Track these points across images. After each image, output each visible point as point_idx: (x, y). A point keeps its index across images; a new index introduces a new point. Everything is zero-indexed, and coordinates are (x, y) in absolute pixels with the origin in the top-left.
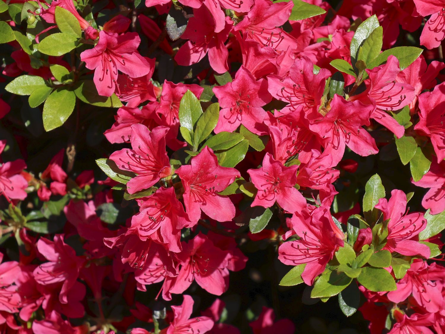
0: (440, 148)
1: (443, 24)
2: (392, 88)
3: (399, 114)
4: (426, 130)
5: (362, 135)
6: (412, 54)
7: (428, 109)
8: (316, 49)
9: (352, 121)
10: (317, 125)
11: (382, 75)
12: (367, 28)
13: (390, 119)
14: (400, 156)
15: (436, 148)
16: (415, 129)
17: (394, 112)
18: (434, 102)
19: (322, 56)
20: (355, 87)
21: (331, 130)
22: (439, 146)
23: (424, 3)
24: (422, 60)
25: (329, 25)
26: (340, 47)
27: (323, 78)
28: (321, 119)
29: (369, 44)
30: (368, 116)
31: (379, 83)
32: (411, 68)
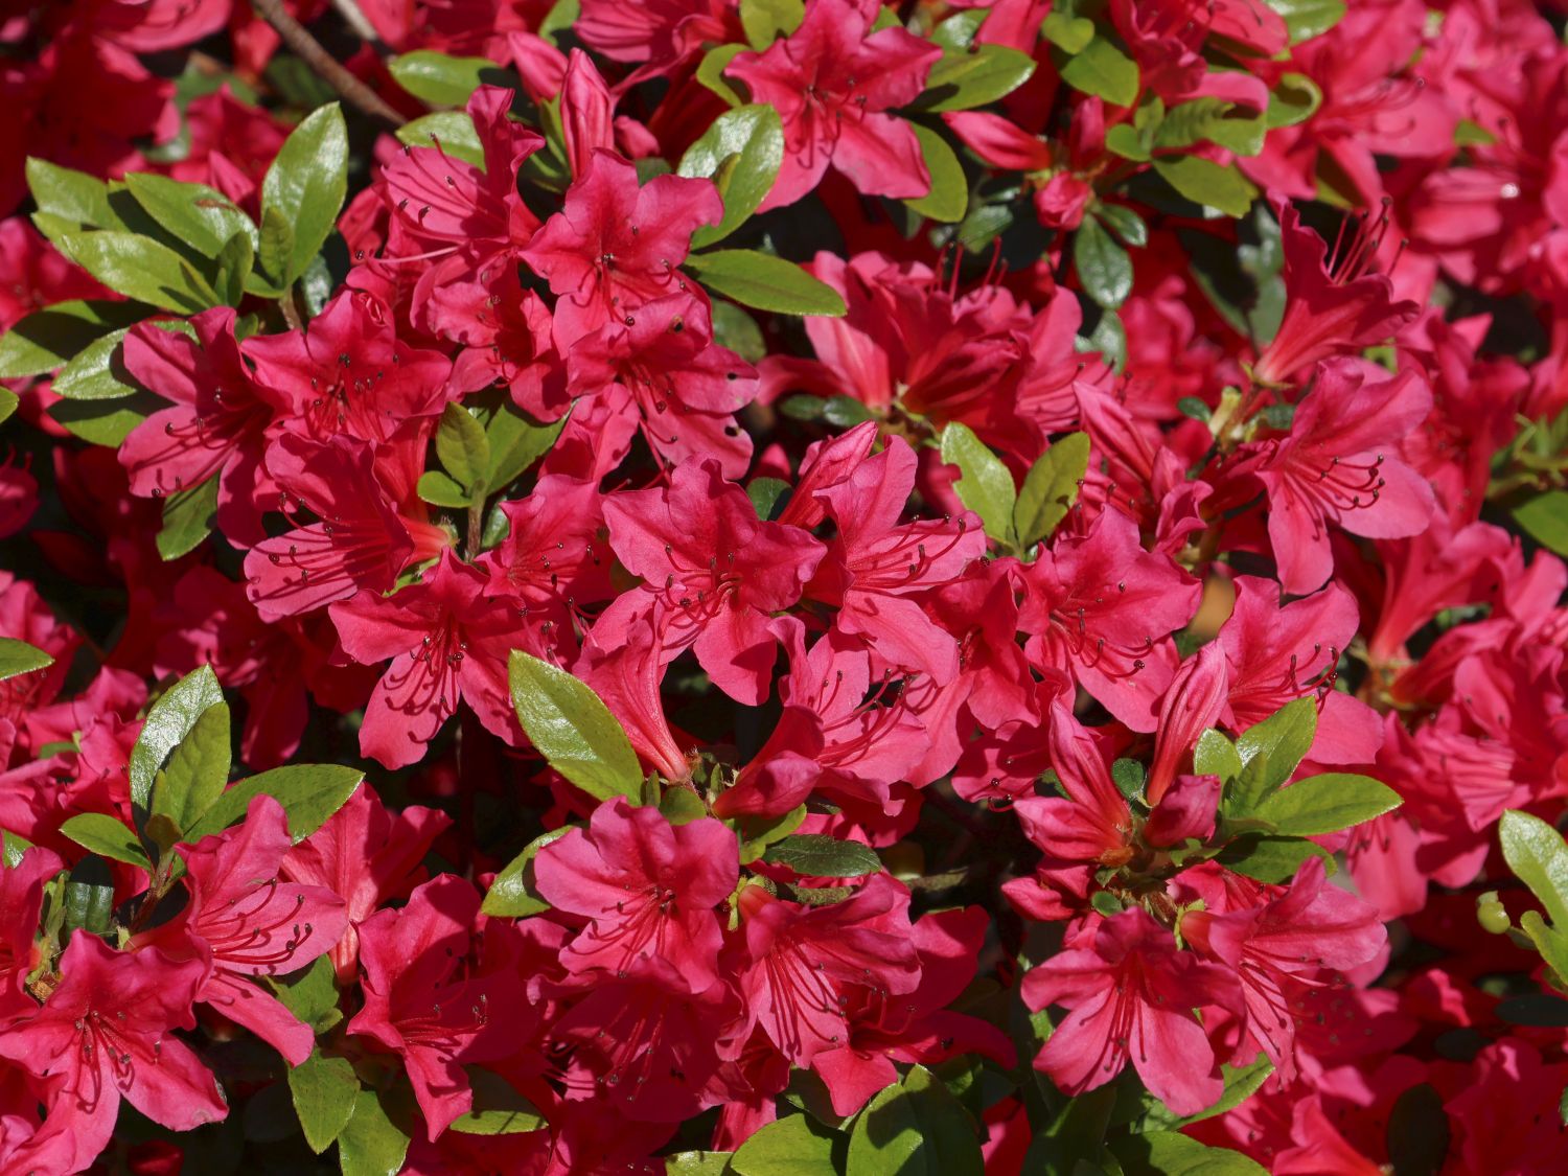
0: (435, 1091)
1: (431, 688)
2: (267, 901)
3: (298, 986)
4: (389, 1036)
5: (173, 1062)
6: (330, 790)
7: (394, 966)
8: (30, 782)
9: (137, 1015)
10: (20, 1035)
11: (234, 861)
12: (182, 709)
13: (266, 1003)
14: (304, 1125)
15: (422, 1092)
16: (350, 1032)
17: (280, 979)
18: (413, 943)
19: (51, 803)
20: (149, 902)
21: (72, 1048)
22: (434, 1084)
23: (365, 622)
24: (373, 807)
25: (79, 699)
26: (107, 771)
27: (35, 877)
28: (31, 1013)
29: (188, 763)
30: (188, 997)
31: (226, 888)
32: (337, 833)
